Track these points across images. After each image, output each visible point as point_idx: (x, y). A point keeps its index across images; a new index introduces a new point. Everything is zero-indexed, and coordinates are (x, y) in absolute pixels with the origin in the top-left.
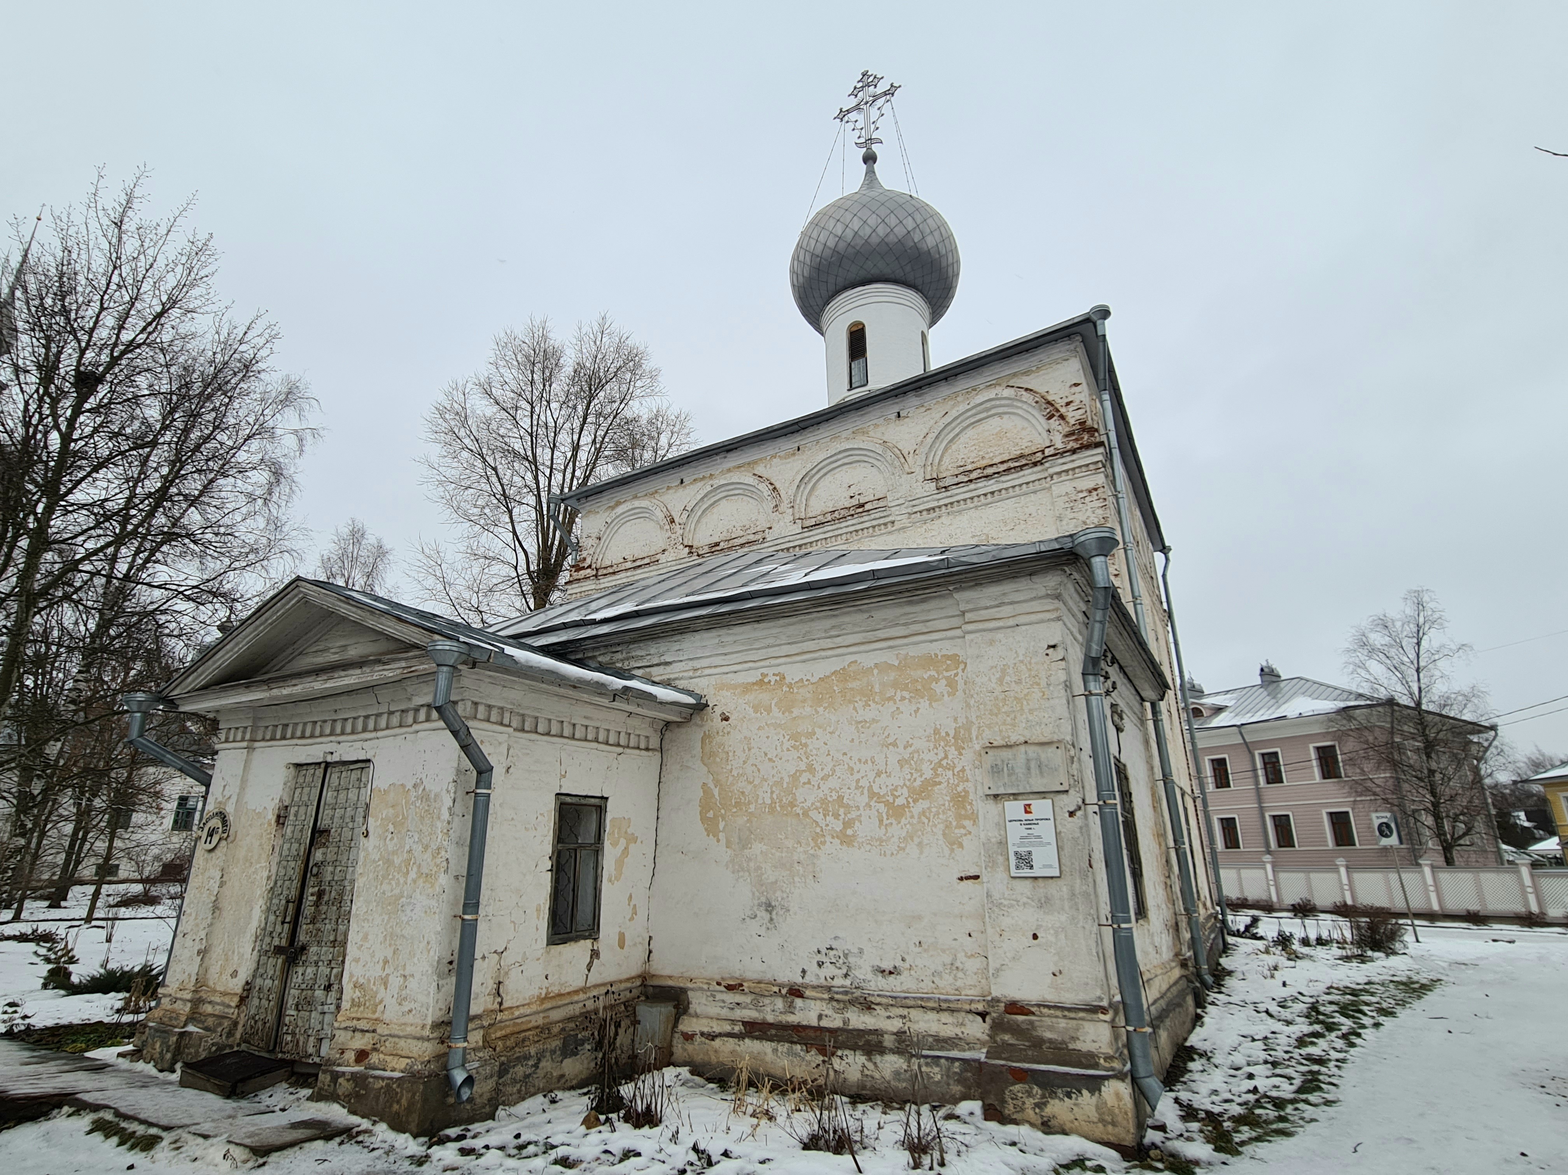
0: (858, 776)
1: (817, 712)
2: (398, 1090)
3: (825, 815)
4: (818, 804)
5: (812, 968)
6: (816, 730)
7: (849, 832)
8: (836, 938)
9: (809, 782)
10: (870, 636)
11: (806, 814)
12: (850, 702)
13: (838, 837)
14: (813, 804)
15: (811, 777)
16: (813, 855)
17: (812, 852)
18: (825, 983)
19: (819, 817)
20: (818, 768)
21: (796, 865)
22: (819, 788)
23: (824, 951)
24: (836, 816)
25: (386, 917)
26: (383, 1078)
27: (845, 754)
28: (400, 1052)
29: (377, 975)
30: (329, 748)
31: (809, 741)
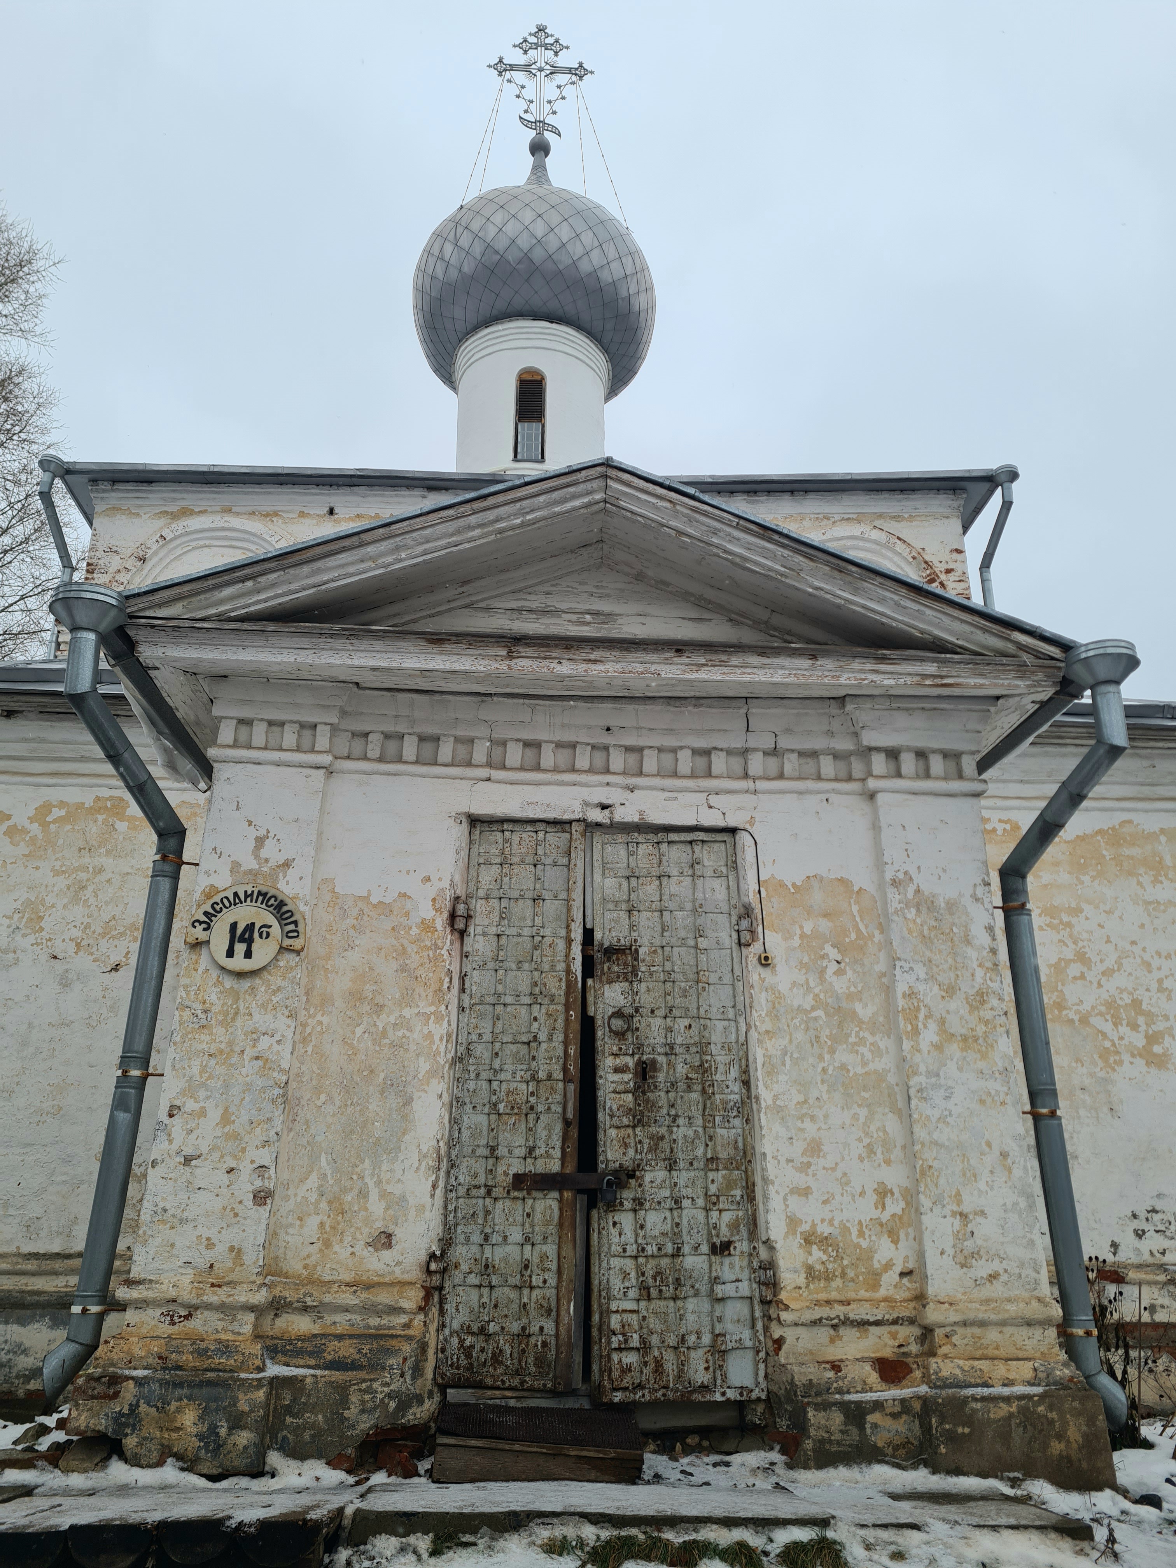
0: (1161, 974)
1: (1082, 883)
2: (1053, 1415)
3: (1115, 1025)
4: (1103, 1009)
5: (1128, 1241)
6: (1083, 905)
7: (1157, 1049)
8: (1159, 1196)
9: (1082, 977)
10: (1147, 791)
11: (1084, 1020)
12: (1130, 874)
13: (1141, 1056)
14: (1093, 1008)
15: (1085, 970)
16: (1105, 1080)
17: (1102, 1074)
18: (1150, 1260)
19: (1108, 1027)
20: (1095, 958)
21: (1079, 1093)
22: (1100, 985)
23: (1143, 1215)
24: (1134, 1027)
25: (863, 1113)
26: (1007, 1400)
27: (1133, 943)
28: (991, 1352)
29: (865, 1218)
30: (601, 795)
31: (1074, 921)
